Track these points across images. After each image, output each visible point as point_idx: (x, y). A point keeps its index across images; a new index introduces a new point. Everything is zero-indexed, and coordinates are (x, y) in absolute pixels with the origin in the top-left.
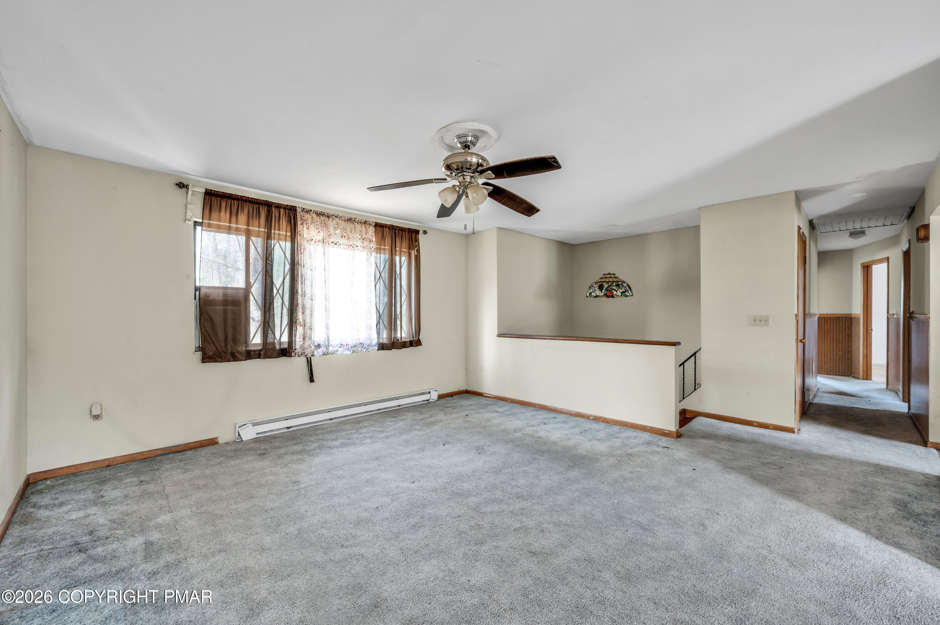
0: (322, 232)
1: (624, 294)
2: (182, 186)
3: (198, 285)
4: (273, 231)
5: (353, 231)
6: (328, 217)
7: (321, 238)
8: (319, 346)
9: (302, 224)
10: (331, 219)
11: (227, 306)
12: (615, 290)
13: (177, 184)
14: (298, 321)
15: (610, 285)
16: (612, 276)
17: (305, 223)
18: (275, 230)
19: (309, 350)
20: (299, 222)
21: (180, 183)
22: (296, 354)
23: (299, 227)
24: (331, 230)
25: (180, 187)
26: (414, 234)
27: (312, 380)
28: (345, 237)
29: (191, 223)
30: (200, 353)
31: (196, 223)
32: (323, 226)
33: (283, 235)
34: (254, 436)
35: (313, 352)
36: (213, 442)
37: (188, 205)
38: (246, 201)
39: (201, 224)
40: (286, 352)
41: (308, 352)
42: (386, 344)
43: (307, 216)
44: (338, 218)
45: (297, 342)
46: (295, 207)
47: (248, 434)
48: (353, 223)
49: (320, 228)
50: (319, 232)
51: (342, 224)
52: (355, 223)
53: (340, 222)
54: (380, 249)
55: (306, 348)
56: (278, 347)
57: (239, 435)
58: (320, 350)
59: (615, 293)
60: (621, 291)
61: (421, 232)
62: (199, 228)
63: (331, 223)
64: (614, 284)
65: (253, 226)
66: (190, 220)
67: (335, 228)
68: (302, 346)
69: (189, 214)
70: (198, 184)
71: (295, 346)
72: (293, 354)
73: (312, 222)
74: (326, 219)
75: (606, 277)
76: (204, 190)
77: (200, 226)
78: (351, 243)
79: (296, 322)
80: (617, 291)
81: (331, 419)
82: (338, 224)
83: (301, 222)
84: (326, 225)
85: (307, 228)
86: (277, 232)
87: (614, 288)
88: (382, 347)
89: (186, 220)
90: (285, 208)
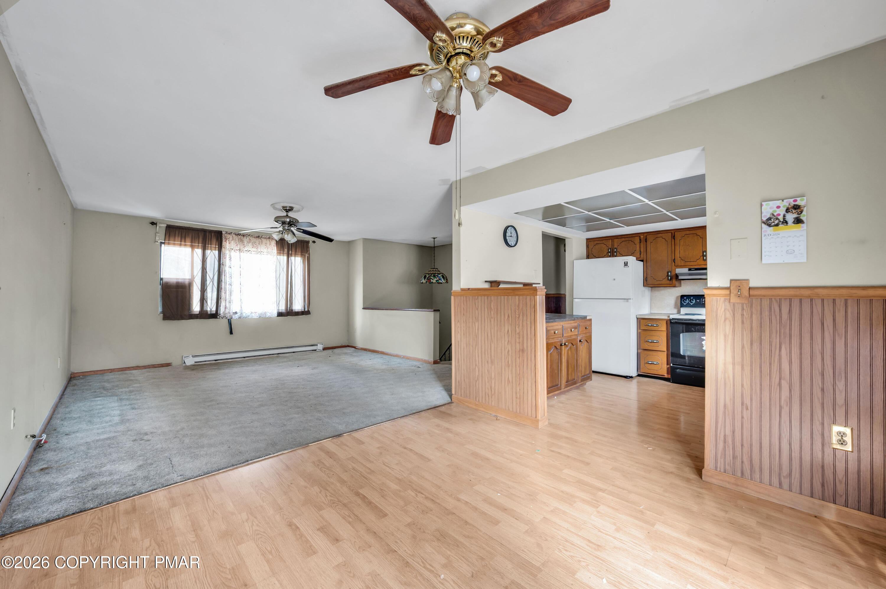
0: (239, 246)
1: (438, 282)
2: (153, 223)
3: (161, 277)
4: (207, 245)
5: (261, 243)
6: (243, 236)
7: (238, 249)
8: (236, 313)
9: (225, 241)
10: (245, 237)
11: (178, 289)
12: (432, 279)
13: (150, 223)
14: (222, 298)
15: (430, 276)
16: (437, 270)
17: (228, 240)
18: (208, 245)
19: (229, 315)
20: (224, 240)
21: (152, 222)
22: (220, 317)
23: (224, 243)
24: (246, 244)
25: (152, 225)
26: (306, 243)
27: (231, 333)
28: (255, 247)
29: (159, 243)
30: (162, 315)
31: (161, 243)
32: (240, 241)
33: (213, 247)
34: (193, 363)
35: (232, 316)
36: (168, 365)
37: (157, 234)
38: (191, 229)
39: (164, 243)
40: (215, 316)
41: (228, 316)
42: (284, 313)
43: (229, 236)
44: (250, 237)
45: (221, 310)
46: (222, 231)
47: (190, 361)
48: (261, 239)
49: (238, 243)
50: (237, 245)
51: (253, 240)
52: (262, 239)
53: (251, 238)
54: (280, 253)
55: (226, 314)
56: (209, 313)
57: (185, 363)
58: (236, 315)
59: (432, 281)
60: (436, 280)
61: (311, 242)
62: (163, 245)
63: (246, 240)
64: (432, 275)
65: (195, 243)
66: (158, 242)
67: (248, 242)
68: (224, 312)
69: (157, 238)
70: (162, 222)
71: (220, 312)
72: (218, 317)
73: (233, 239)
74: (242, 237)
75: (433, 271)
76: (166, 225)
77: (163, 244)
78: (259, 250)
79: (221, 298)
80: (433, 280)
81: (244, 357)
82: (250, 240)
83: (225, 240)
84: (242, 241)
85: (229, 243)
86: (210, 246)
87: (431, 277)
88: (280, 314)
89: (155, 242)
90: (215, 232)
